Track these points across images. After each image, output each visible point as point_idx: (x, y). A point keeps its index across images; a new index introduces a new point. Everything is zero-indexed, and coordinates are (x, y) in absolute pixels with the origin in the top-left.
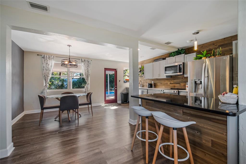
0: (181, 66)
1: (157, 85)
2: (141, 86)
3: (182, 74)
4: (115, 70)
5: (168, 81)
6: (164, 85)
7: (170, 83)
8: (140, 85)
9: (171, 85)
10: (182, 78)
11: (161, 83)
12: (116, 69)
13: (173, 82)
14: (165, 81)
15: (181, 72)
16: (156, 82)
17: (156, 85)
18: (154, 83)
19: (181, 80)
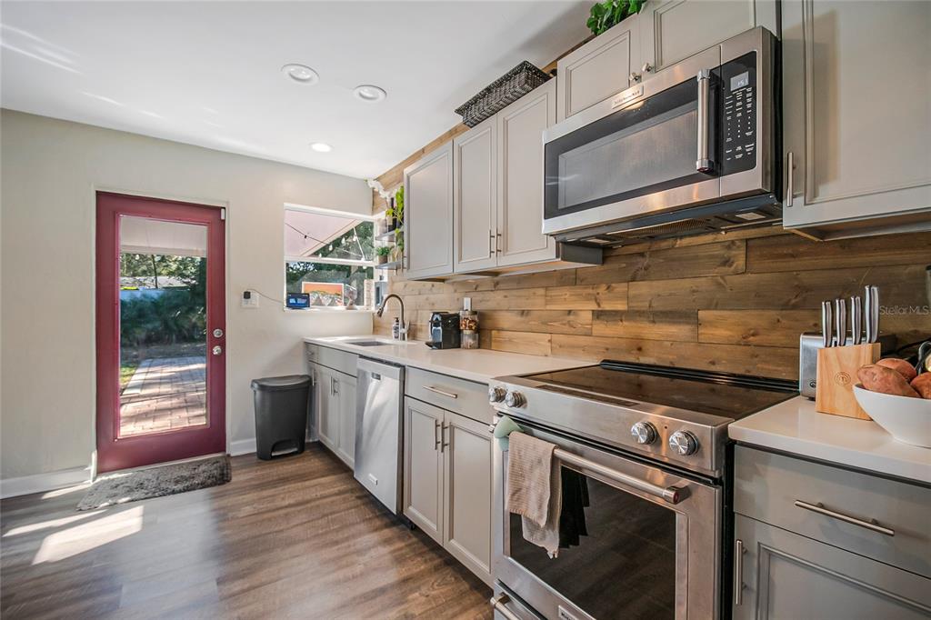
0: (739, 81)
1: (499, 330)
2: (396, 329)
3: (758, 185)
4: (212, 217)
5: (579, 290)
6: (545, 325)
7: (599, 315)
8: (394, 325)
9: (601, 328)
10: (727, 262)
11: (522, 313)
12: (218, 209)
13: (621, 306)
14: (555, 292)
15: (748, 163)
16: (491, 300)
17: (488, 323)
18: (474, 313)
19: (703, 283)
